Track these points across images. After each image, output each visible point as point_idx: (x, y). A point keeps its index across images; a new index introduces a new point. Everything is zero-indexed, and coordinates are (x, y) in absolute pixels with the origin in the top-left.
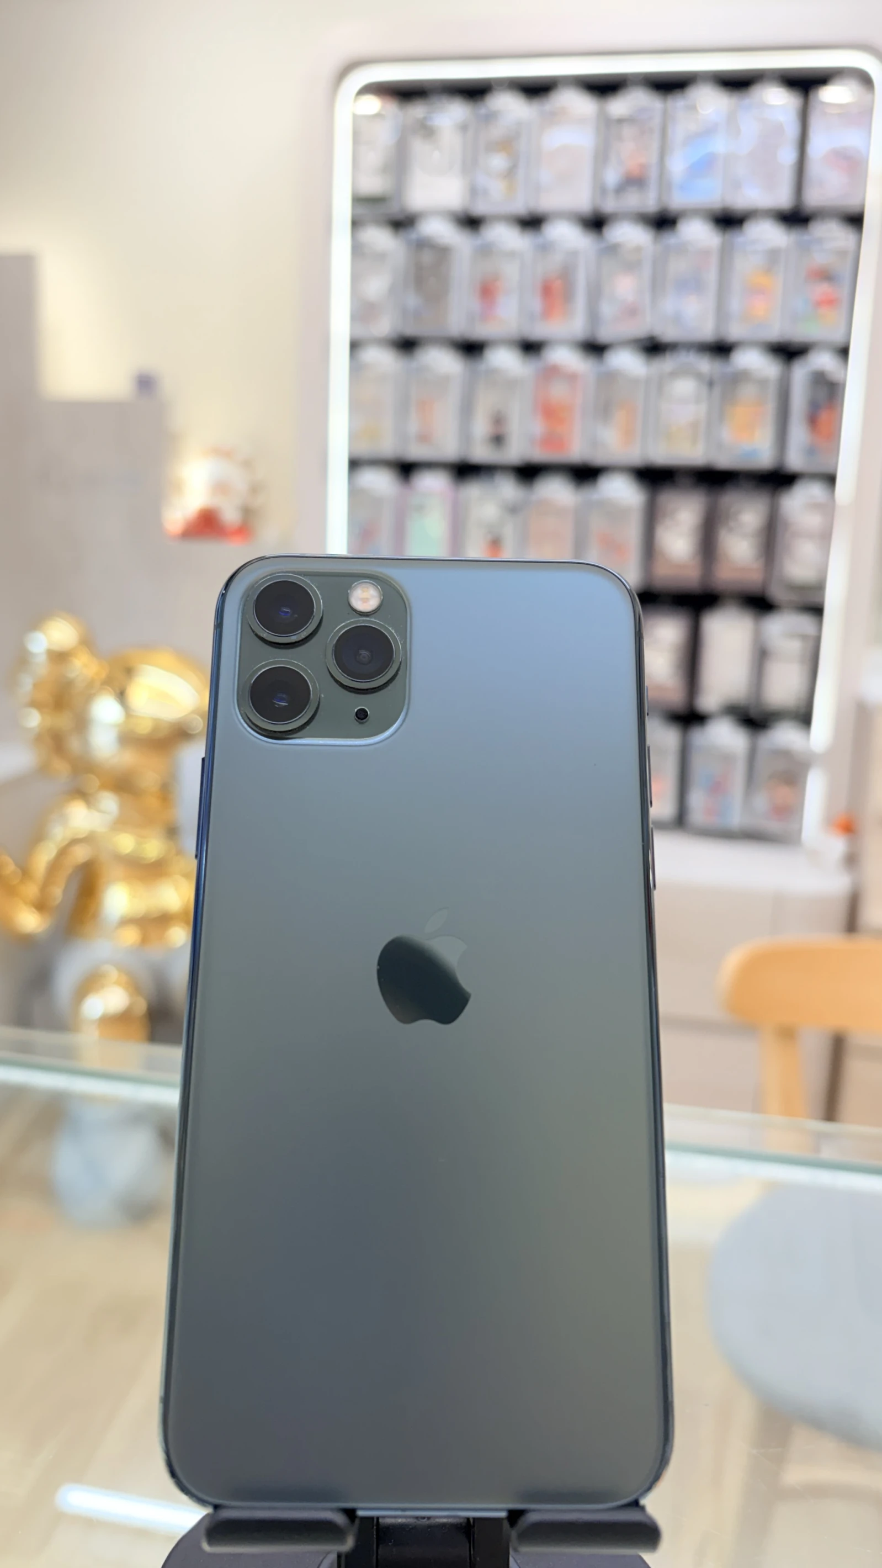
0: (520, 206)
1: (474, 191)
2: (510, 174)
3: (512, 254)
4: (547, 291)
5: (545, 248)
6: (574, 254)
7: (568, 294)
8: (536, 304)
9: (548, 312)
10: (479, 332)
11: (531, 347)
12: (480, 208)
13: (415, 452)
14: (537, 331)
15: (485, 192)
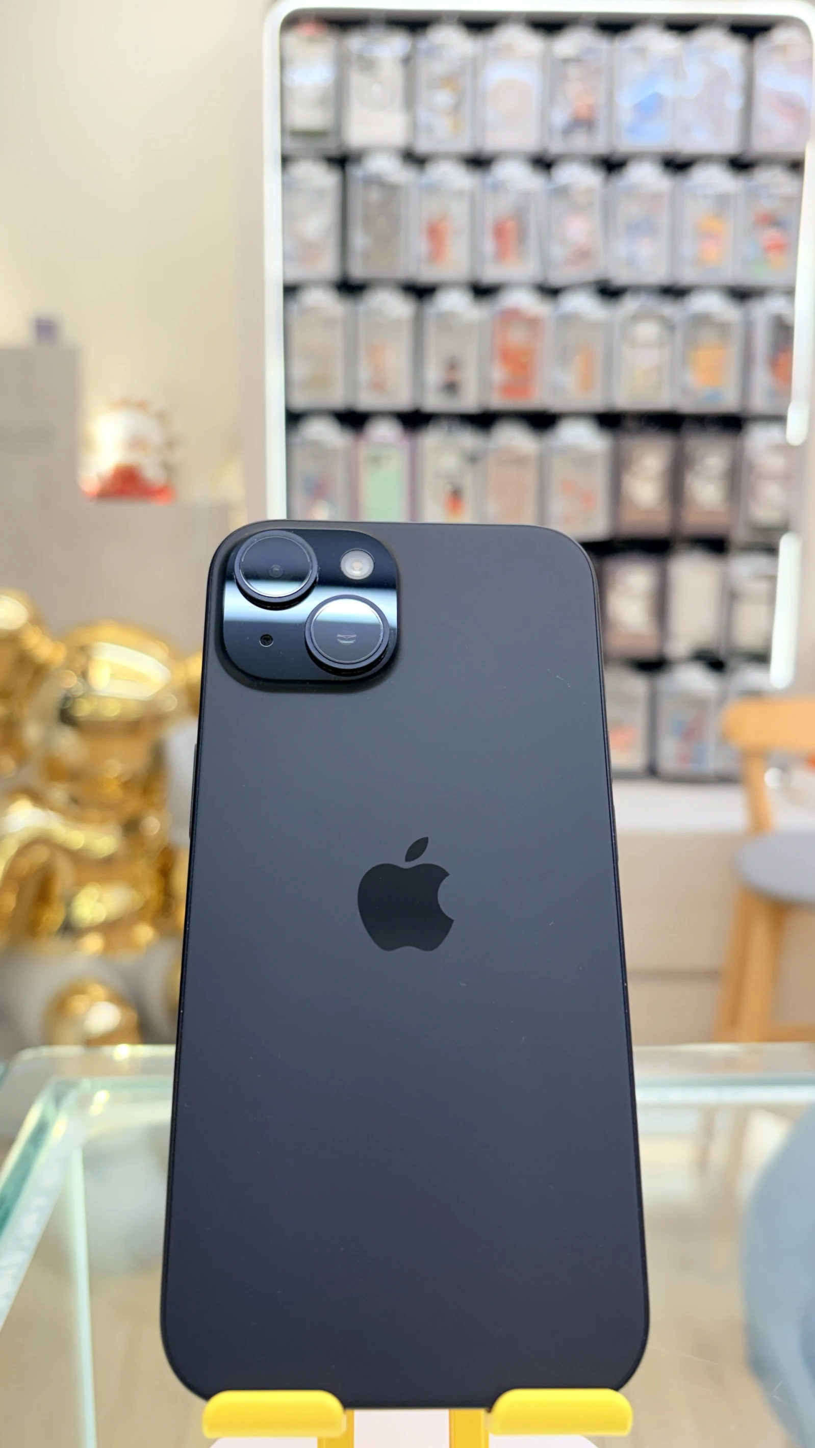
0: (465, 145)
1: (414, 126)
2: (456, 109)
3: (460, 193)
4: (500, 232)
5: (497, 188)
7: (522, 235)
8: (489, 246)
9: (501, 255)
10: (426, 274)
11: (483, 291)
12: (423, 146)
13: (365, 401)
14: (490, 274)
15: (430, 129)
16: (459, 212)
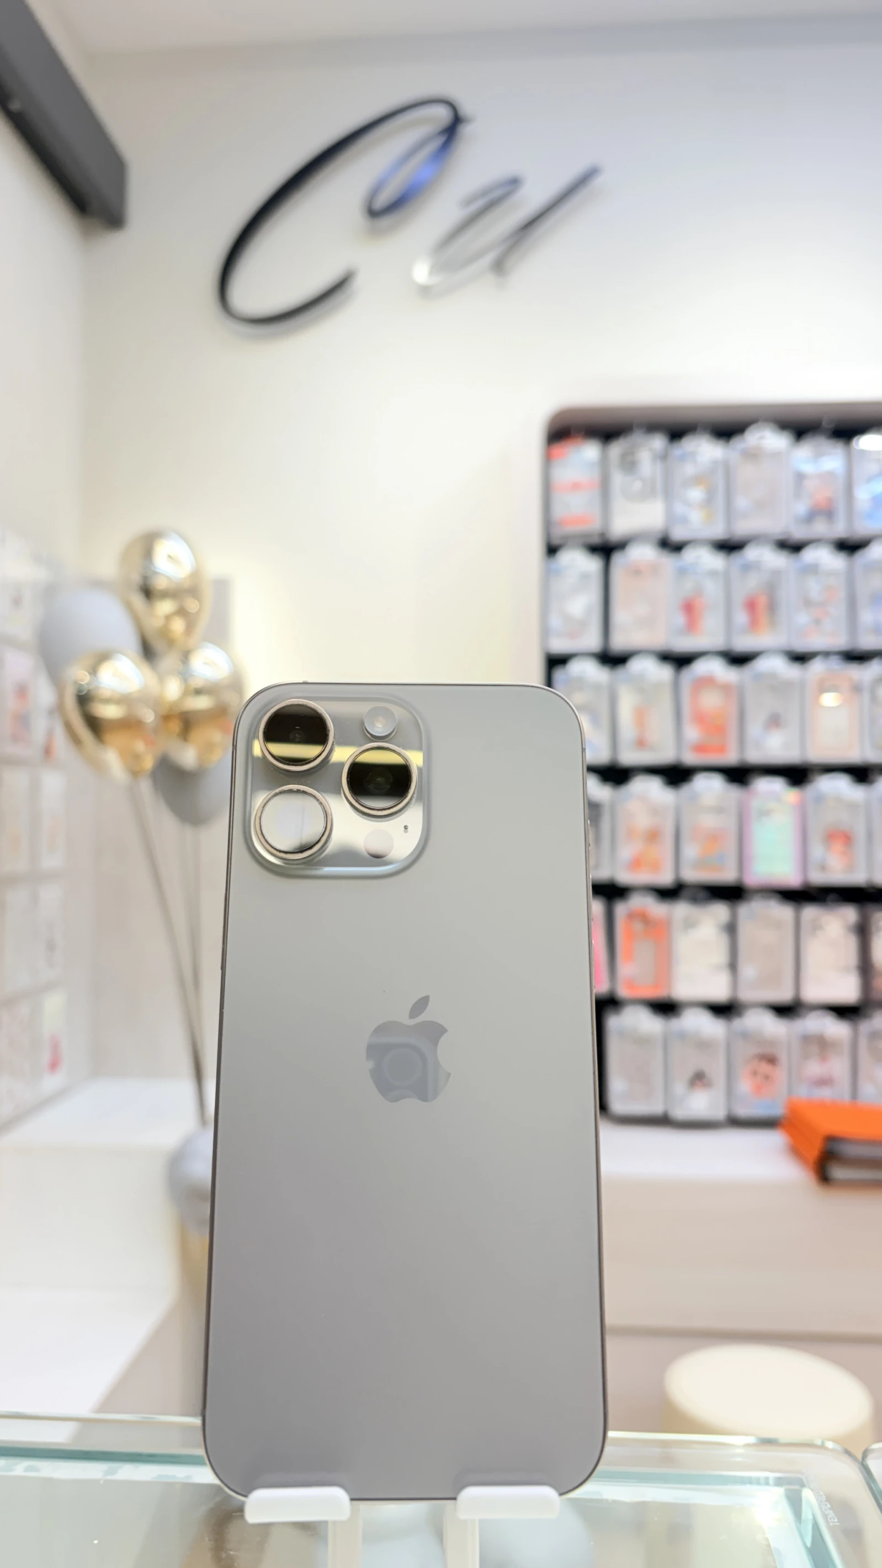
0: (719, 531)
1: (670, 516)
2: (709, 501)
3: (713, 574)
4: (751, 606)
5: (747, 568)
6: (776, 574)
7: (772, 607)
8: (741, 618)
9: (754, 624)
10: (683, 644)
11: (739, 660)
12: (678, 534)
13: (628, 757)
14: (742, 644)
15: (684, 520)
16: (712, 591)
